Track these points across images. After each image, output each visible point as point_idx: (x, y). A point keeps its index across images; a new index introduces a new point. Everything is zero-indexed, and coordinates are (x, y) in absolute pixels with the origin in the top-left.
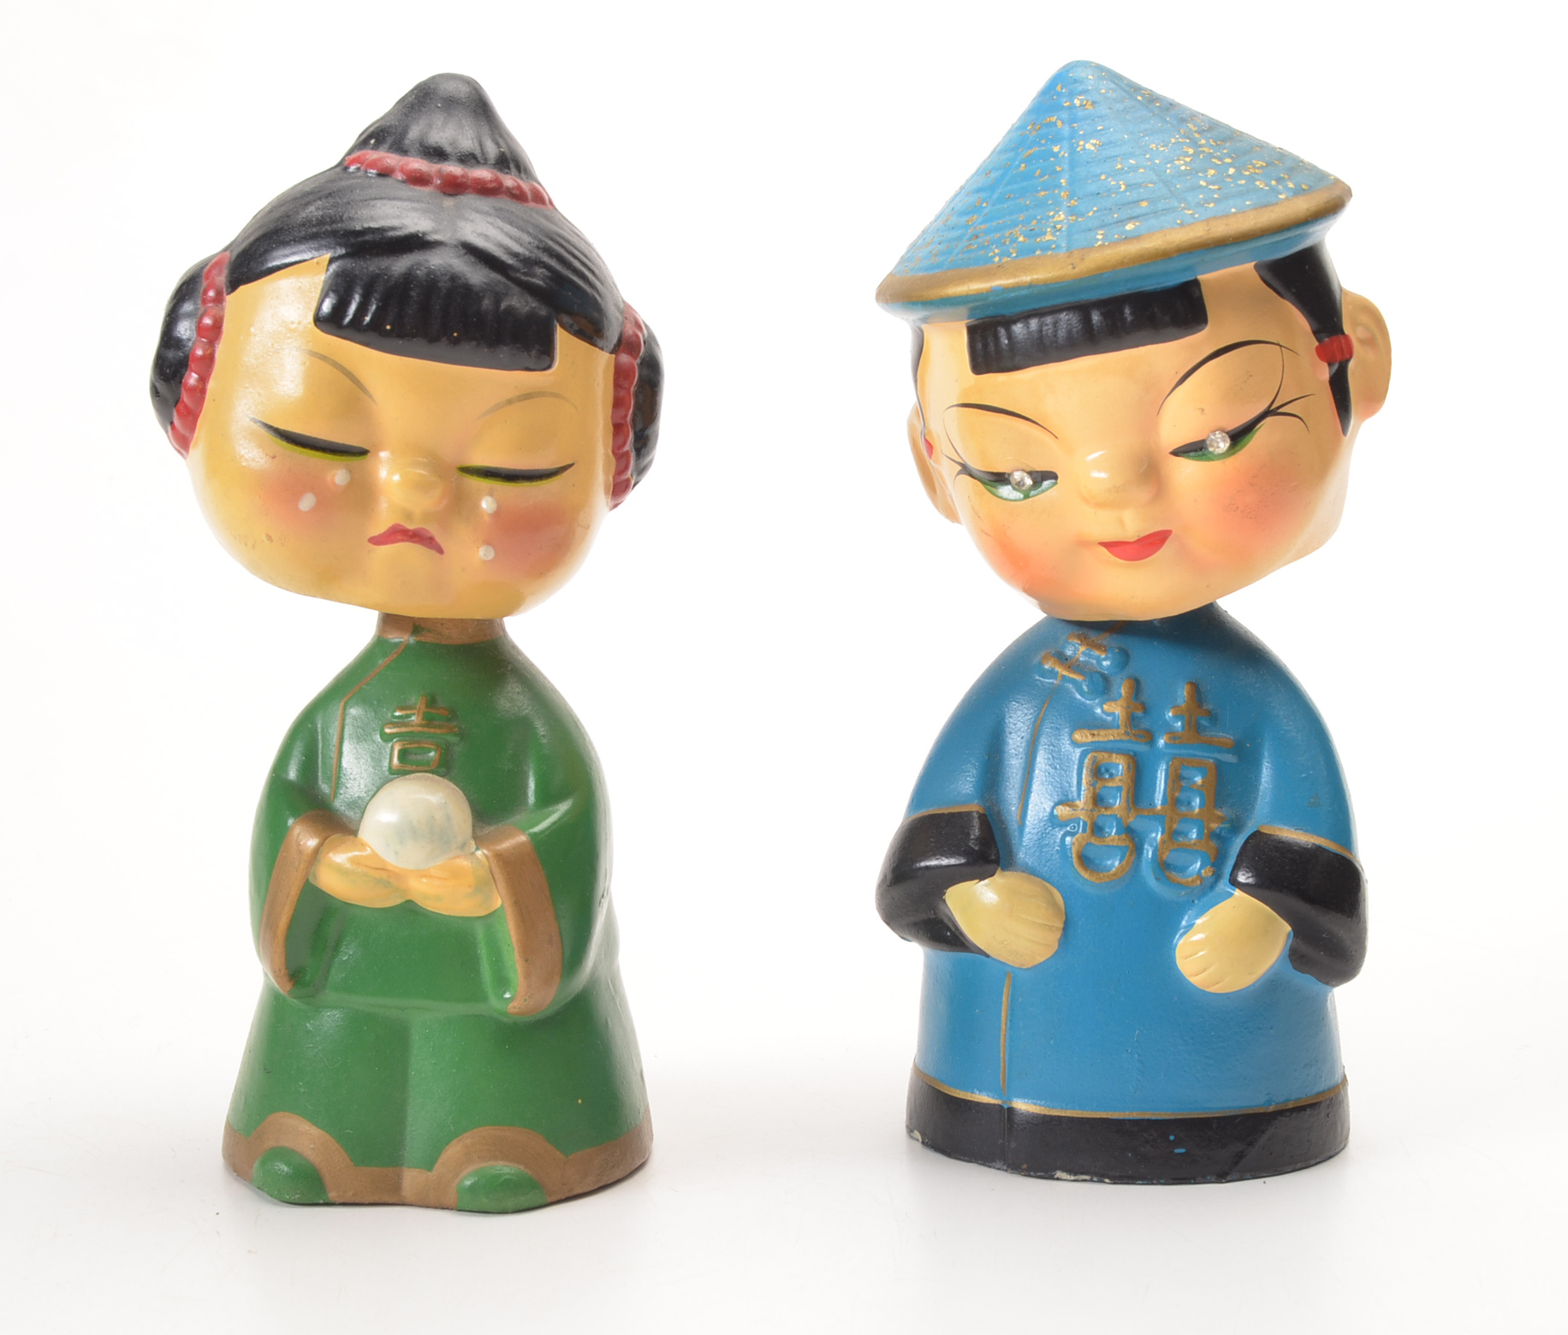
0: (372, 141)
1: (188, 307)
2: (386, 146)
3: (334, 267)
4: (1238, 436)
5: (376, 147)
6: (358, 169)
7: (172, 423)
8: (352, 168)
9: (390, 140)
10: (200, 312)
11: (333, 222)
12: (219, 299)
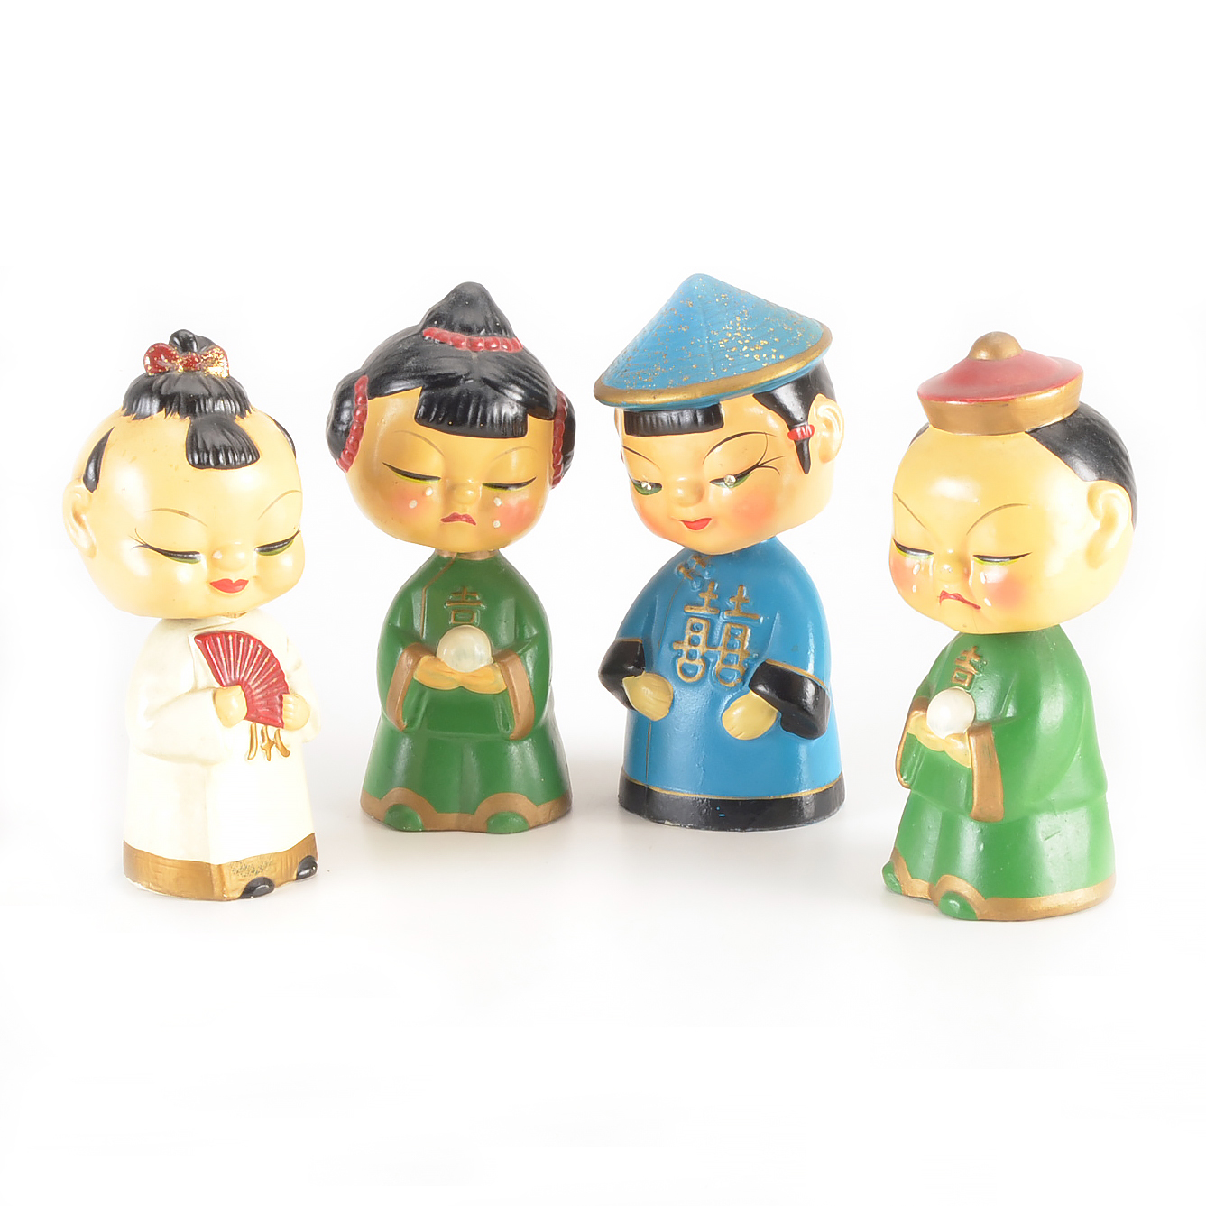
0: (436, 322)
1: (347, 404)
2: (443, 325)
3: (424, 394)
4: (741, 477)
5: (437, 326)
6: (430, 338)
7: (340, 458)
8: (427, 338)
9: (444, 322)
10: (355, 407)
11: (422, 371)
12: (364, 401)
